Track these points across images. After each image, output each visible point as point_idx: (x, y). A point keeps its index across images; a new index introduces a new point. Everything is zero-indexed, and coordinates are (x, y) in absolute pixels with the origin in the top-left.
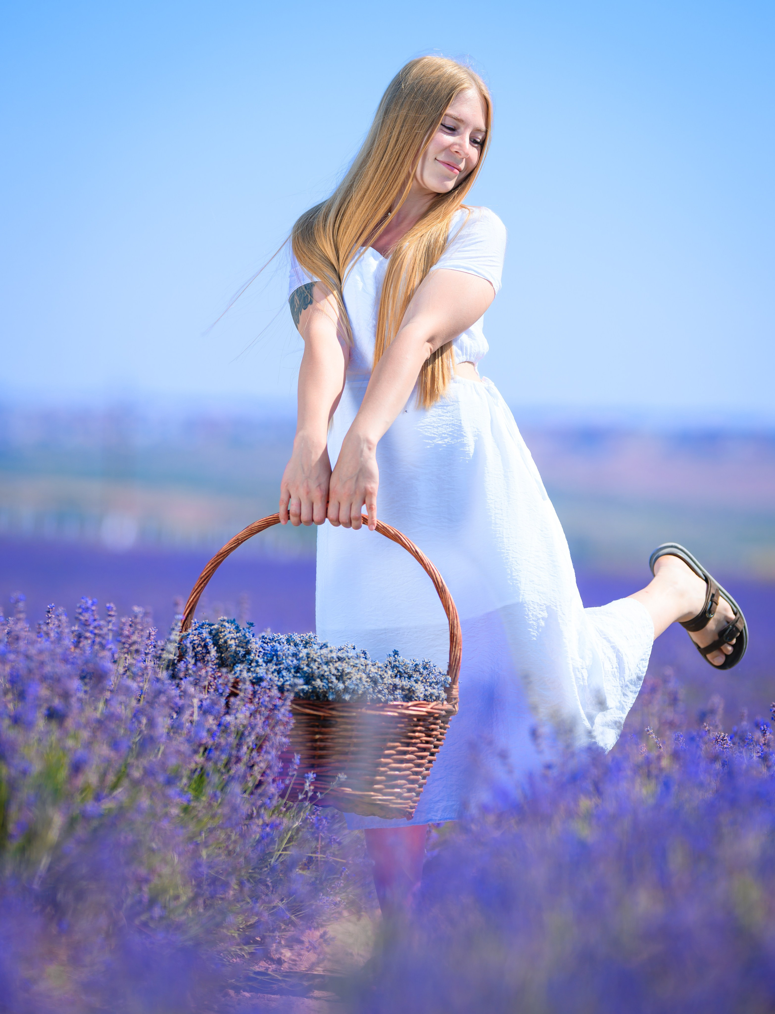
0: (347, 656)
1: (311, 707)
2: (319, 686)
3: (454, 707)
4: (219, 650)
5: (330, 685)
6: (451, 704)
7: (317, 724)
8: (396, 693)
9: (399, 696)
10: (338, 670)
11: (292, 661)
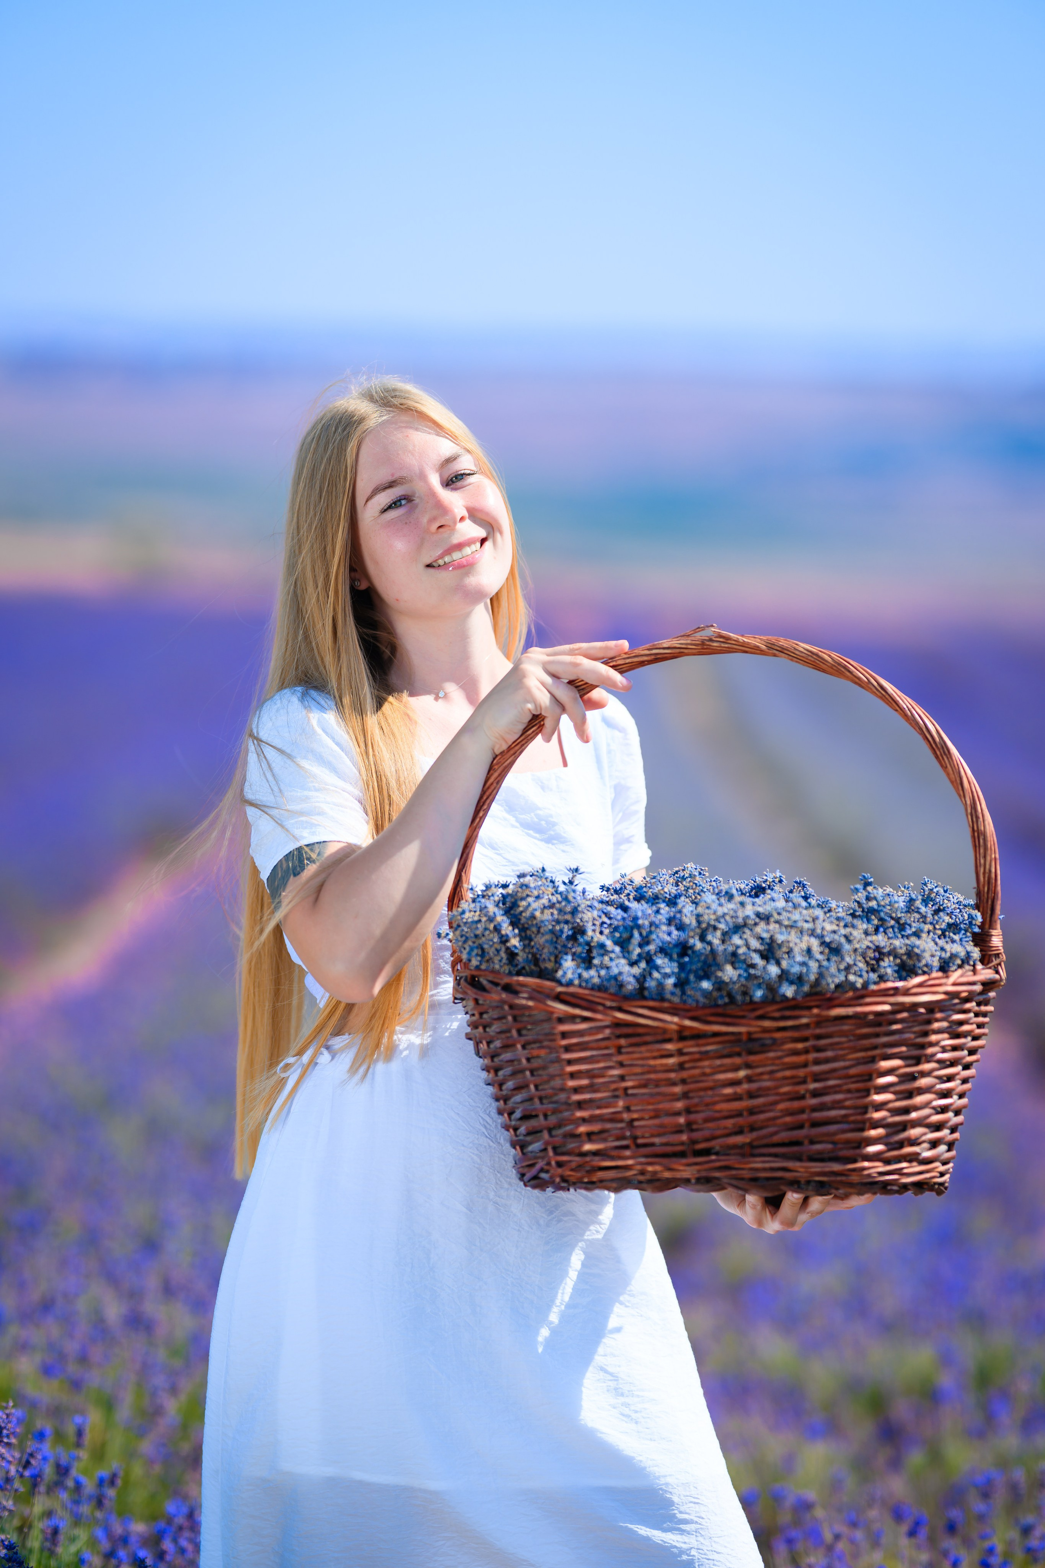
0: (776, 910)
1: (720, 1019)
2: (731, 979)
3: (997, 972)
4: (523, 934)
5: (752, 971)
6: (990, 968)
7: (737, 1049)
8: (882, 964)
9: (889, 971)
10: (762, 939)
11: (669, 934)
